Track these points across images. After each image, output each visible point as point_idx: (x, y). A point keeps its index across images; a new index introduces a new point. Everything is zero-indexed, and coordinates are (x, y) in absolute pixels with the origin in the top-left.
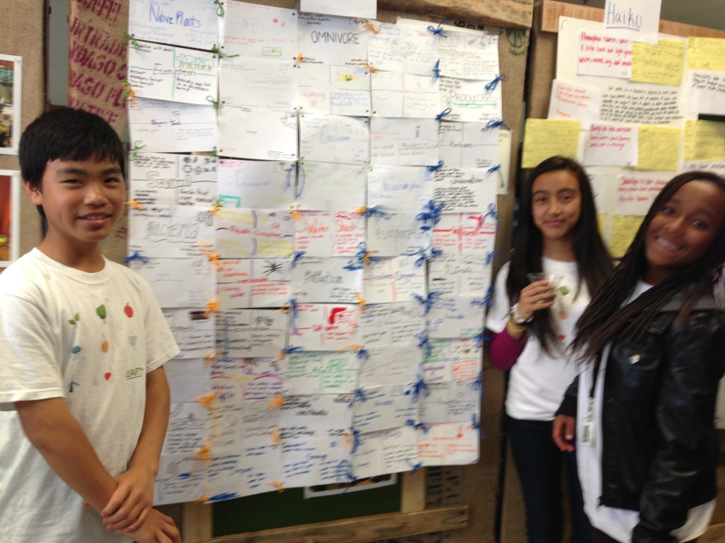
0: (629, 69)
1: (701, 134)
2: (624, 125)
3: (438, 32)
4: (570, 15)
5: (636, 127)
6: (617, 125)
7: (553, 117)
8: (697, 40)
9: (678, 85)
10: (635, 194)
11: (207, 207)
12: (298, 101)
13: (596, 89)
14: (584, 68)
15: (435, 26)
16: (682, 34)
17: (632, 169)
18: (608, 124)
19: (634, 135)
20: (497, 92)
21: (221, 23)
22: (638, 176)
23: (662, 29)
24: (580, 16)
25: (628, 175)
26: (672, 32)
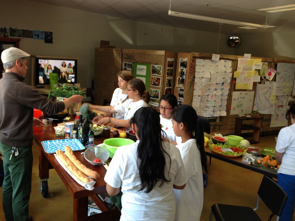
0: (246, 64)
1: (255, 72)
2: (245, 71)
3: (225, 61)
4: (240, 57)
5: (246, 71)
6: (244, 71)
7: (237, 71)
8: (255, 59)
9: (252, 65)
10: (246, 81)
11: (201, 83)
12: (210, 71)
13: (242, 67)
14: (241, 64)
15: (225, 60)
16: (253, 58)
17: (246, 77)
18: (243, 71)
19: (246, 73)
20: (231, 68)
21: (204, 62)
22: (246, 78)
23: (251, 58)
24: (241, 57)
25: (245, 78)
26: (252, 58)
